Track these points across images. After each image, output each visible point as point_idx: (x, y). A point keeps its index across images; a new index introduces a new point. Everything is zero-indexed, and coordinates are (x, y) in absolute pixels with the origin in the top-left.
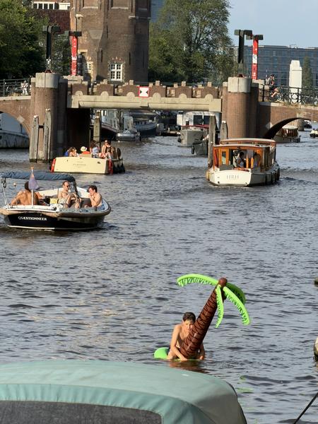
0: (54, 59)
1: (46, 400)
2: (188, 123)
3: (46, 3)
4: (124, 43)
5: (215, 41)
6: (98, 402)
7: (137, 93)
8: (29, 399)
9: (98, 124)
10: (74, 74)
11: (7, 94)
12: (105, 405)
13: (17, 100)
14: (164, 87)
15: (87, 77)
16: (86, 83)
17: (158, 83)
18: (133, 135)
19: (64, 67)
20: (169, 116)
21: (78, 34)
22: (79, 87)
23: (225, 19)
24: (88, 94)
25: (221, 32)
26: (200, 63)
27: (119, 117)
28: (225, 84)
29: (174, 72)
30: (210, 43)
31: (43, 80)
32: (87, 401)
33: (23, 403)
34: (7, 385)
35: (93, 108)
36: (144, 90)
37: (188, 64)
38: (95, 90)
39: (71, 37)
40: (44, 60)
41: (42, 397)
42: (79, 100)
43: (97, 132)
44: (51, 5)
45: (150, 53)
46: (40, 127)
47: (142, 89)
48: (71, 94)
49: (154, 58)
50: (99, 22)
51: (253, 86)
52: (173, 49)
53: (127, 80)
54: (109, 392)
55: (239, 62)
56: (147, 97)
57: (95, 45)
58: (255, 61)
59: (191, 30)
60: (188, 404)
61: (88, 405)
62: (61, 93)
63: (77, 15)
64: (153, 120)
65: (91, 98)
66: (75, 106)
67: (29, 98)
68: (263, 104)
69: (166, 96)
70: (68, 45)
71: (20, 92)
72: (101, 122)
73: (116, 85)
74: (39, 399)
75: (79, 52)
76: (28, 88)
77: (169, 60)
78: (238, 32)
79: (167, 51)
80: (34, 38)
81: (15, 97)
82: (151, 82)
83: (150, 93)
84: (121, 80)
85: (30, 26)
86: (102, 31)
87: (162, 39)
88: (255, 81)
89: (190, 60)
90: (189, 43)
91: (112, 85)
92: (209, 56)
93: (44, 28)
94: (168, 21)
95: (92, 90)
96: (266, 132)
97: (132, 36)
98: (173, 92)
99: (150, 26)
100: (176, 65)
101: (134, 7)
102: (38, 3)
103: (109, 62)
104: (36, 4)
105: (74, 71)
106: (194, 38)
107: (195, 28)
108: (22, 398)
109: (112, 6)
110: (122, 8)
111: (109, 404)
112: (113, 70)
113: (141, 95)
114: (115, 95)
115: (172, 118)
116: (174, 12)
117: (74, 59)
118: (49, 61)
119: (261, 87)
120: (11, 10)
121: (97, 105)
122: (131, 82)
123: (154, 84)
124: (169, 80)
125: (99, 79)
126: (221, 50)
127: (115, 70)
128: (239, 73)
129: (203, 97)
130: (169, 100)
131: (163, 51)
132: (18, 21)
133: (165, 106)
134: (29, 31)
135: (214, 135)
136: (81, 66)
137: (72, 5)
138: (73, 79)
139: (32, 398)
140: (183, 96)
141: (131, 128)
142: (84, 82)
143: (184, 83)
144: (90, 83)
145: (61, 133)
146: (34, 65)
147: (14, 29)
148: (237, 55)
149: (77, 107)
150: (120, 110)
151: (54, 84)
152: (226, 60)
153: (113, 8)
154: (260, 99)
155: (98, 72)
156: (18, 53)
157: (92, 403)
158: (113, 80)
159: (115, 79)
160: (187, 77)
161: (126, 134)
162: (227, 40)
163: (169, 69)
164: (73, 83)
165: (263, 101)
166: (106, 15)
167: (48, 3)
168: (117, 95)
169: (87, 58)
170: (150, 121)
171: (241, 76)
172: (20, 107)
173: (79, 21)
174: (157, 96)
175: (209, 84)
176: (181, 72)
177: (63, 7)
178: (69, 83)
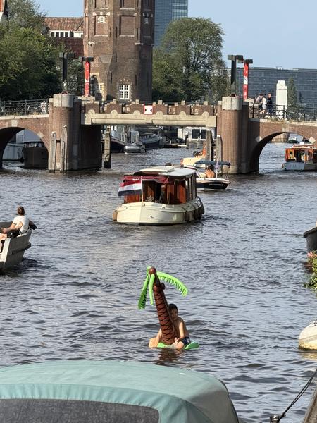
0: (69, 81)
1: (57, 398)
2: (187, 137)
3: (62, 31)
4: (130, 67)
5: (211, 64)
6: (103, 399)
7: (142, 111)
8: (42, 397)
9: (108, 139)
10: (87, 95)
11: (28, 113)
12: (110, 402)
13: (37, 118)
14: (166, 105)
15: (99, 97)
16: (97, 103)
17: (160, 102)
18: (138, 148)
19: (78, 88)
20: (171, 130)
21: (90, 60)
22: (92, 106)
23: (219, 45)
24: (99, 112)
25: (216, 56)
26: (197, 83)
27: (127, 132)
28: (219, 102)
29: (175, 92)
30: (206, 66)
31: (60, 101)
32: (94, 399)
33: (37, 401)
34: (23, 384)
35: (103, 125)
36: (148, 108)
37: (187, 84)
38: (105, 109)
39: (85, 62)
40: (60, 82)
41: (54, 395)
42: (91, 118)
43: (107, 146)
44: (67, 34)
45: (153, 75)
46: (58, 142)
47: (146, 107)
48: (85, 112)
49: (157, 79)
50: (109, 49)
51: (244, 104)
52: (174, 71)
53: (134, 100)
54: (113, 391)
55: (232, 83)
56: (152, 115)
57: (105, 69)
58: (246, 82)
59: (189, 55)
60: (183, 400)
61: (94, 402)
62: (75, 111)
63: (90, 43)
64: (157, 134)
65: (103, 116)
66: (88, 123)
67: (47, 116)
68: (253, 120)
69: (168, 114)
70: (81, 69)
71: (40, 111)
72: (111, 137)
73: (124, 104)
74: (51, 397)
75: (91, 75)
76: (47, 107)
77: (170, 81)
78: (231, 57)
79: (168, 73)
80: (51, 63)
81: (35, 116)
82: (155, 101)
83: (154, 111)
84: (128, 99)
85: (48, 52)
86: (111, 56)
87: (164, 62)
88: (246, 100)
89: (189, 80)
90: (188, 66)
91: (121, 104)
92: (205, 77)
93: (61, 55)
94: (169, 46)
95: (103, 109)
96: (256, 144)
97: (137, 60)
98: (174, 110)
99: (154, 51)
100: (176, 85)
101: (139, 35)
102: (55, 32)
103: (118, 84)
104: (53, 33)
105: (87, 92)
106: (192, 62)
107: (193, 52)
108: (37, 396)
109: (120, 34)
110: (129, 36)
111: (113, 402)
112: (121, 90)
113: (146, 113)
114: (123, 113)
115: (173, 131)
116: (174, 38)
117: (87, 81)
118: (65, 84)
119: (251, 105)
120: (32, 38)
121: (107, 121)
122: (137, 101)
123: (157, 103)
124: (170, 99)
125: (109, 98)
126: (215, 72)
127: (123, 90)
128: (232, 93)
129: (200, 114)
130: (170, 117)
131: (165, 73)
132: (38, 48)
133: (167, 123)
134: (47, 57)
135: (210, 148)
136: (93, 87)
137: (85, 33)
138: (86, 99)
139: (45, 396)
140: (182, 114)
141: (137, 141)
142: (96, 102)
143: (183, 102)
144: (101, 102)
145: (75, 147)
146: (51, 87)
147: (34, 55)
148: (230, 76)
149: (90, 124)
150: (127, 126)
151: (70, 103)
152: (221, 80)
153: (121, 36)
154: (251, 116)
155: (108, 92)
156: (38, 76)
157: (98, 400)
158: (121, 99)
159: (123, 98)
160: (186, 96)
161: (133, 146)
162: (221, 63)
163: (171, 89)
164: (86, 103)
165: (253, 117)
166: (115, 42)
167: (64, 32)
168: (125, 113)
169: (99, 80)
170: (154, 135)
171: (233, 95)
172: (40, 125)
173: (92, 48)
174: (160, 113)
175: (206, 103)
176: (181, 91)
177: (77, 35)
178: (83, 103)
